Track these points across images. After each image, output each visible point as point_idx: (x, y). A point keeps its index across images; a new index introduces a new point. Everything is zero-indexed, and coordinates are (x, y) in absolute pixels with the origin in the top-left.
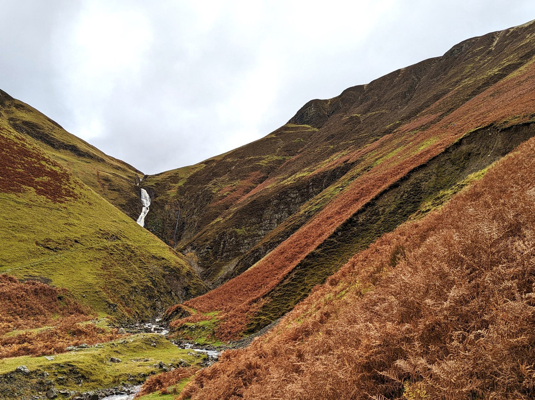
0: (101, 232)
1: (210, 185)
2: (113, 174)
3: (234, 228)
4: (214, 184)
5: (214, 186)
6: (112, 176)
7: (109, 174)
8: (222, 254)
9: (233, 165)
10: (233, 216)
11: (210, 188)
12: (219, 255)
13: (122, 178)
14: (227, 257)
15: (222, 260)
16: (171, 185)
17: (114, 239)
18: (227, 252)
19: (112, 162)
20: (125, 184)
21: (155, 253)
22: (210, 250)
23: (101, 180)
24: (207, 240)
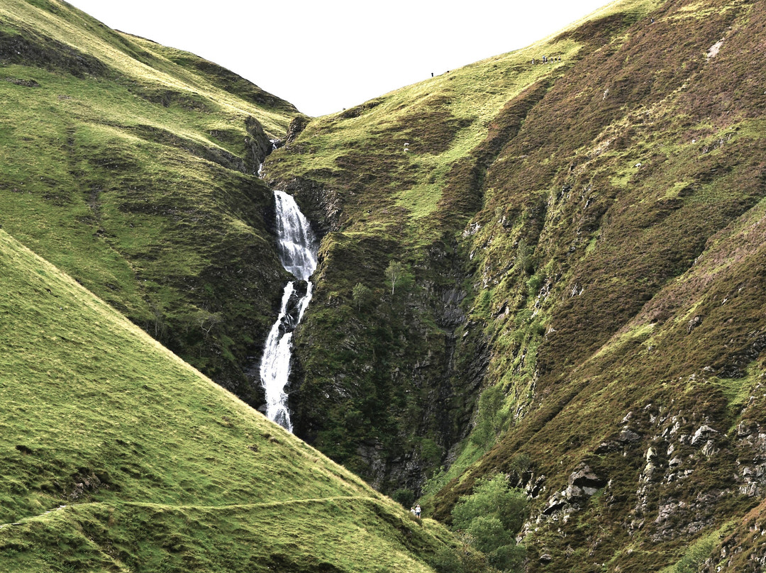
0: (29, 459)
1: (600, 149)
2: (143, 130)
3: (708, 374)
4: (621, 144)
5: (619, 155)
6: (133, 139)
7: (121, 134)
8: (652, 508)
9: (710, 39)
10: (704, 313)
11: (599, 163)
12: (639, 515)
13: (182, 143)
14: (676, 522)
15: (655, 538)
16: (415, 159)
17: (90, 488)
18: (677, 496)
19: (138, 70)
20: (194, 172)
21: (287, 541)
22: (590, 491)
23: (84, 166)
24: (577, 442)
